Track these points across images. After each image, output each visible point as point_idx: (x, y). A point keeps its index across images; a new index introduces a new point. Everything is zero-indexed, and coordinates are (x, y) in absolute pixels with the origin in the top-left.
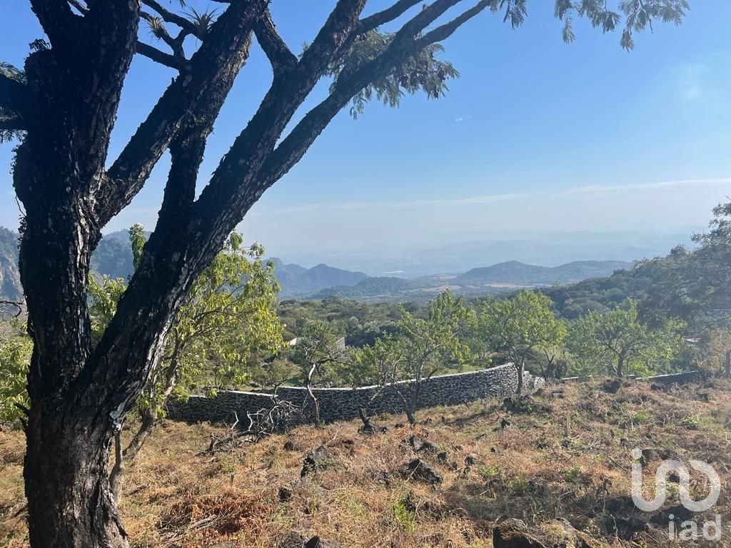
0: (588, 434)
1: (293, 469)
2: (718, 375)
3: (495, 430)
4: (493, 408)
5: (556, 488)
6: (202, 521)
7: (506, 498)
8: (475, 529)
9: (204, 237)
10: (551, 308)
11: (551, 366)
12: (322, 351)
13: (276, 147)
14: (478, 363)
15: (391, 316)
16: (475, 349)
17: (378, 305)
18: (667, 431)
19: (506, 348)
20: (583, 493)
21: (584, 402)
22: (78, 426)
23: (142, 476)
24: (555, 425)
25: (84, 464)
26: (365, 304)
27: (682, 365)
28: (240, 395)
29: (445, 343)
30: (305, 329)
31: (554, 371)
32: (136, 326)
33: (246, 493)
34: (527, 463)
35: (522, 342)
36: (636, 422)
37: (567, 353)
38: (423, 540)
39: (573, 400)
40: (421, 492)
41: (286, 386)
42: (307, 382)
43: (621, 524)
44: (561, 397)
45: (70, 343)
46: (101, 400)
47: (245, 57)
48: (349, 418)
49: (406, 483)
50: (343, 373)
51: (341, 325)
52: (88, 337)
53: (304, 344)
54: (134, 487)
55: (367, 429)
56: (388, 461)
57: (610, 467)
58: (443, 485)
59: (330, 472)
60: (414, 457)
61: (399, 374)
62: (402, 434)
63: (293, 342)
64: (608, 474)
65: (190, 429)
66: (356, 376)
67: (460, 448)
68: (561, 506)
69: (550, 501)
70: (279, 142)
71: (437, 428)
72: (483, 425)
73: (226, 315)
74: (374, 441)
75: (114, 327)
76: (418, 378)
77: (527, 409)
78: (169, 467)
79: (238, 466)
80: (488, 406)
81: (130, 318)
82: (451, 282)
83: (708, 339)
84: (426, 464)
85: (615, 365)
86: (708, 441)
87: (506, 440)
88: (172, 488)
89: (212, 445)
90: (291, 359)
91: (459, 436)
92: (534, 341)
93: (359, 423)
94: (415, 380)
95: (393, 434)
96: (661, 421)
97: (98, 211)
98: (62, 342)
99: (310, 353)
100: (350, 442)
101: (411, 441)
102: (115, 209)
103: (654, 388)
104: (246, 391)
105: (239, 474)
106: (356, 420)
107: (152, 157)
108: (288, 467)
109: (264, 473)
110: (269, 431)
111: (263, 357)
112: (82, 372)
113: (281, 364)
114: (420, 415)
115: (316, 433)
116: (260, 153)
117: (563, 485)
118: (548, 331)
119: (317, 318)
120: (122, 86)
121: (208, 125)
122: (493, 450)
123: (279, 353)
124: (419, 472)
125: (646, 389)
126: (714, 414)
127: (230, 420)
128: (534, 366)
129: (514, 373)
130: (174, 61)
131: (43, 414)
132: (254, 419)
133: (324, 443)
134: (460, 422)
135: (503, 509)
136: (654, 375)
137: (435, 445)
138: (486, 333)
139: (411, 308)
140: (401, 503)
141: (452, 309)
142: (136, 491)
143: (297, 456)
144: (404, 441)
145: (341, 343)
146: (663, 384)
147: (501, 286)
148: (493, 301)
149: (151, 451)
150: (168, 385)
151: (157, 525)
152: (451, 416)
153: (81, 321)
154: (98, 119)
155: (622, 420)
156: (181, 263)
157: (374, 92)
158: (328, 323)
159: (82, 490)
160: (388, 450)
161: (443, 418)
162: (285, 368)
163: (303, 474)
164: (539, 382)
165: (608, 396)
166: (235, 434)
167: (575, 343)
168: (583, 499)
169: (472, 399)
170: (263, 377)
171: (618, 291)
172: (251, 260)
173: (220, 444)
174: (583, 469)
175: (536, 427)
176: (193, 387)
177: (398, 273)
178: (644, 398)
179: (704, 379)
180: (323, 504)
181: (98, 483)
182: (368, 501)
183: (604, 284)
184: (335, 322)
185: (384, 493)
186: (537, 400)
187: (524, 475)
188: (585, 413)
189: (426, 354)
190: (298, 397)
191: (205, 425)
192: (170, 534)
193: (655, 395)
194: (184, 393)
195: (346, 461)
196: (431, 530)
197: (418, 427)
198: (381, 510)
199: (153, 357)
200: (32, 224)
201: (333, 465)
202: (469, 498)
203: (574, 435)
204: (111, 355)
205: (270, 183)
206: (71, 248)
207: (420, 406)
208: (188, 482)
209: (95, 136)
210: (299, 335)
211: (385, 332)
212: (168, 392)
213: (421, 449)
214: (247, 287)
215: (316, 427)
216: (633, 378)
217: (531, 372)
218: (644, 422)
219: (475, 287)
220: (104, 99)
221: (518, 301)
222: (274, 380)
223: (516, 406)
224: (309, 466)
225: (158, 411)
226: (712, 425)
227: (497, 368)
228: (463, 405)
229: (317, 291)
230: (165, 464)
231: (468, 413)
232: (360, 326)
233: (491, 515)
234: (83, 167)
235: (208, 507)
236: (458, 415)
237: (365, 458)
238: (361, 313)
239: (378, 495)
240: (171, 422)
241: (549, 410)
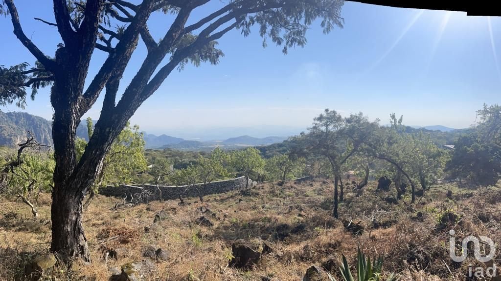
0: (272, 202)
1: (150, 219)
2: (316, 177)
3: (236, 203)
4: (236, 194)
5: (258, 224)
6: (114, 237)
7: (239, 230)
8: (226, 244)
9: (118, 122)
10: (260, 154)
11: (259, 177)
12: (163, 170)
13: (148, 83)
14: (230, 176)
15: (195, 157)
16: (229, 171)
17: (188, 152)
18: (299, 198)
19: (242, 170)
20: (268, 225)
21: (271, 190)
22: (71, 195)
23: (89, 215)
24: (260, 200)
25: (72, 210)
26: (182, 152)
27: (305, 175)
28: (127, 187)
29: (217, 168)
30: (156, 161)
31: (261, 179)
32: (92, 157)
33: (131, 228)
34: (248, 215)
35: (249, 168)
36: (289, 196)
37: (266, 172)
38: (204, 250)
39: (267, 190)
40: (205, 230)
41: (147, 184)
42: (156, 183)
43: (280, 235)
44: (263, 189)
45: (68, 162)
46: (79, 185)
47: (136, 45)
48: (174, 199)
49: (198, 227)
50: (172, 180)
51: (172, 160)
52: (75, 161)
53: (155, 167)
54: (87, 219)
55: (182, 203)
56: (191, 217)
57: (278, 214)
58: (214, 227)
59: (166, 221)
60: (202, 215)
61: (197, 180)
62: (197, 206)
63: (151, 166)
64: (277, 217)
65: (107, 198)
66: (178, 181)
67: (221, 211)
68: (260, 231)
69: (256, 230)
70: (149, 81)
71: (213, 203)
72: (232, 202)
73: (123, 154)
74: (185, 208)
75: (84, 157)
76: (205, 183)
77: (249, 194)
78: (99, 213)
79: (126, 215)
80: (234, 194)
81: (90, 154)
82: (221, 143)
83: (314, 165)
84: (207, 218)
85: (283, 175)
86: (312, 200)
87: (241, 207)
88: (100, 222)
89: (116, 206)
90: (149, 173)
91: (221, 206)
92: (253, 167)
93: (179, 201)
94: (203, 183)
95: (193, 206)
96: (297, 195)
97: (80, 111)
98: (66, 162)
99: (158, 171)
100: (175, 209)
101: (201, 209)
102: (86, 110)
103: (295, 183)
104: (130, 185)
105: (127, 219)
106: (177, 199)
107: (100, 89)
108: (148, 218)
109: (137, 219)
110: (140, 203)
111: (137, 172)
112: (72, 174)
113: (145, 175)
114: (205, 198)
115: (160, 204)
116: (142, 86)
117: (261, 223)
118: (258, 163)
119: (161, 157)
120: (90, 59)
121: (121, 75)
122: (235, 211)
123: (144, 171)
124: (204, 222)
125: (292, 184)
126: (314, 191)
127: (123, 197)
128: (253, 177)
129: (245, 180)
130: (107, 49)
131: (58, 189)
132: (133, 197)
133: (163, 208)
134: (222, 200)
135: (238, 235)
136: (296, 178)
137: (211, 210)
138: (235, 165)
139: (203, 154)
140: (196, 235)
141: (220, 154)
142: (87, 221)
143: (151, 213)
144: (198, 209)
145: (171, 167)
146: (298, 182)
147: (241, 145)
148: (237, 151)
149: (93, 206)
150: (100, 181)
151: (97, 237)
152: (218, 198)
153: (73, 154)
154: (81, 74)
155: (284, 196)
156: (109, 132)
157: (189, 60)
158: (166, 159)
159: (71, 220)
160: (191, 213)
161: (215, 199)
162: (147, 177)
163: (154, 222)
164: (255, 183)
165: (280, 187)
166: (125, 202)
167: (269, 168)
168: (268, 228)
169: (228, 191)
170: (137, 180)
171: (285, 148)
172: (133, 132)
173: (119, 206)
174: (268, 216)
175: (253, 201)
176: (108, 182)
177: (197, 139)
178: (292, 187)
179: (312, 179)
180: (163, 235)
181: (77, 218)
182: (182, 234)
183: (280, 145)
184: (169, 158)
185: (189, 231)
186: (254, 190)
187: (246, 220)
188: (271, 194)
189: (209, 173)
190: (152, 189)
191: (113, 197)
192: (101, 241)
193: (295, 186)
194: (105, 184)
195: (173, 217)
196: (208, 246)
197: (204, 203)
198: (187, 238)
199: (98, 170)
200: (57, 116)
201: (167, 218)
202: (224, 231)
203: (267, 203)
204: (82, 168)
205: (145, 99)
206: (70, 125)
207: (205, 194)
208: (106, 220)
209: (79, 81)
210: (153, 163)
211: (191, 164)
212: (100, 184)
213: (205, 212)
214: (132, 143)
215: (160, 202)
216: (289, 180)
217: (252, 179)
218: (292, 196)
219: (230, 145)
220: (83, 65)
221: (247, 151)
222: (142, 181)
223: (245, 193)
224: (157, 218)
225: (96, 191)
226: (314, 194)
227: (238, 178)
228: (224, 194)
229: (161, 146)
230: (98, 212)
231: (226, 196)
232: (180, 161)
233: (233, 238)
234: (75, 94)
235: (116, 232)
236: (222, 198)
237: (182, 215)
238: (181, 155)
239: (186, 231)
240: (99, 195)
241: (258, 194)
